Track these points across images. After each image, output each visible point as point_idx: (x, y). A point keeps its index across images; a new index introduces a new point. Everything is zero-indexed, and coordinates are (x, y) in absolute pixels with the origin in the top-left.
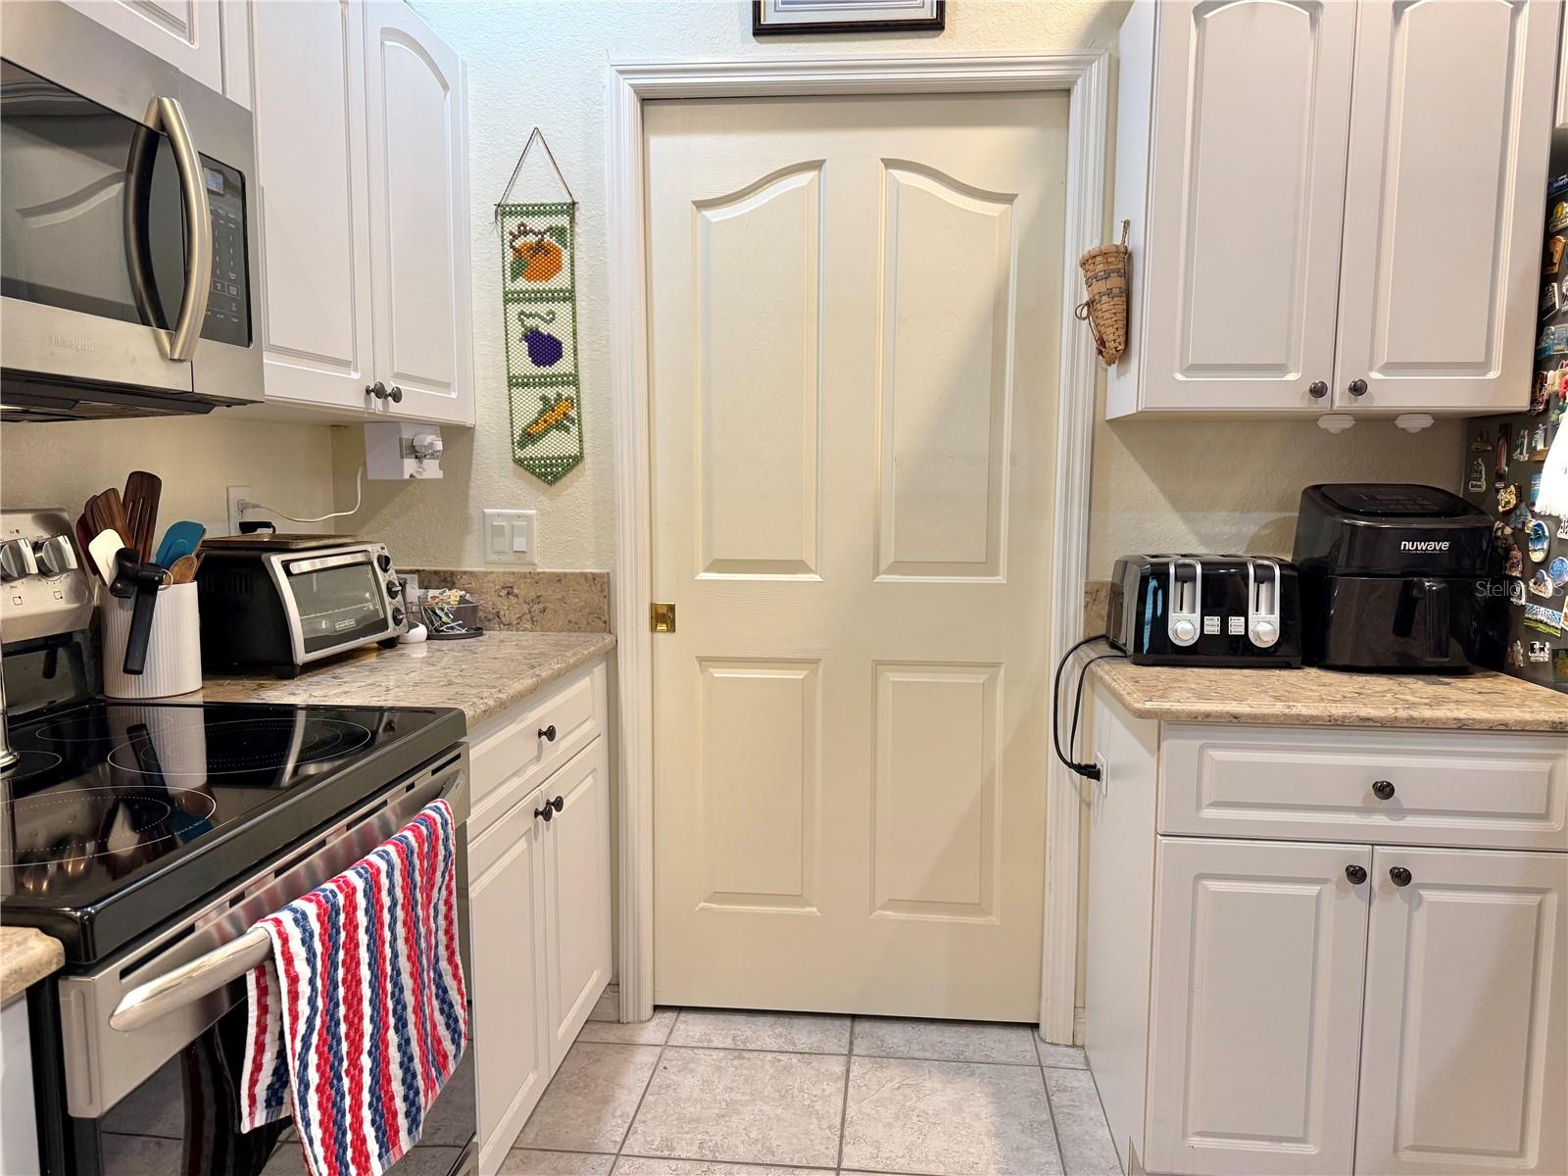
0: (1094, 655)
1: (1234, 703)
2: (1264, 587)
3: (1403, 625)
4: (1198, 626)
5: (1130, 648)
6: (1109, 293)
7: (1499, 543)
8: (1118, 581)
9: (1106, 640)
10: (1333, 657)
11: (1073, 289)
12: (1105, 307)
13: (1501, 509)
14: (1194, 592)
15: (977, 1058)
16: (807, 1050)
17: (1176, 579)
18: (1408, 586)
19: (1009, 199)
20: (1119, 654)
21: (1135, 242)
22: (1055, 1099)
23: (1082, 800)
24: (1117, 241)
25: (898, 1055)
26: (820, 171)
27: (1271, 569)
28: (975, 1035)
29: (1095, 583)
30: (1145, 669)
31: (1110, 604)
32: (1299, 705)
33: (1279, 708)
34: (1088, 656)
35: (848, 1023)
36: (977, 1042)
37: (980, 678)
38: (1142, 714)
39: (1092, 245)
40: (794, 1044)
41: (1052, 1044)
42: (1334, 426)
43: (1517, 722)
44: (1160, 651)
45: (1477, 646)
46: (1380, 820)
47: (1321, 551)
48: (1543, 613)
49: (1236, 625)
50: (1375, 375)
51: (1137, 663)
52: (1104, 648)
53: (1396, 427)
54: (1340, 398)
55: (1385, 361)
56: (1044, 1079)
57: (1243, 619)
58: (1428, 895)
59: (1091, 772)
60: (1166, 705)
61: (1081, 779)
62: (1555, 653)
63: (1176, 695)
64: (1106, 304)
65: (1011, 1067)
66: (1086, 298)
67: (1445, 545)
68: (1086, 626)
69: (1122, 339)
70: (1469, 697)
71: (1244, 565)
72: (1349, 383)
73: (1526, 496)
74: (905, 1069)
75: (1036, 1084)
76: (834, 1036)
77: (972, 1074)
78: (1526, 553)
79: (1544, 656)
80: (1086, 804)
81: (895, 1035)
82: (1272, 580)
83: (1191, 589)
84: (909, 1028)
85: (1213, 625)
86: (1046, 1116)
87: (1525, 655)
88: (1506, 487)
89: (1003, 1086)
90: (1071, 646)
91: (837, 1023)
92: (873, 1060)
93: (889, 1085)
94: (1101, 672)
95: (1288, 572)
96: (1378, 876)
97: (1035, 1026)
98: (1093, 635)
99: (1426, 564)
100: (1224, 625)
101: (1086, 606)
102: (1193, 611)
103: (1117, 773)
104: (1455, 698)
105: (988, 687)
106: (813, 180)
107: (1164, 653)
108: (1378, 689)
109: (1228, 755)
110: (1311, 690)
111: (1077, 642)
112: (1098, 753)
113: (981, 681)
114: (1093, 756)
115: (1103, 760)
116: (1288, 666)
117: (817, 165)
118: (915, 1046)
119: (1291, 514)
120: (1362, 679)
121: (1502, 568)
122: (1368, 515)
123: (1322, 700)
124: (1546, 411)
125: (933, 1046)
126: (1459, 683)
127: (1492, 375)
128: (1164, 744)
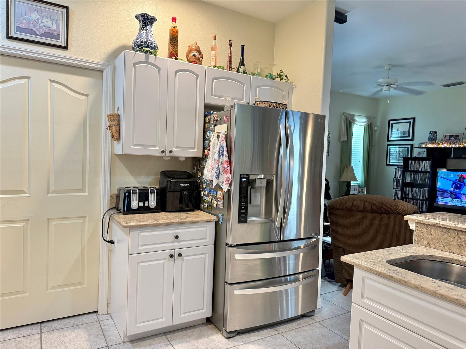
0: (113, 213)
1: (146, 222)
2: (152, 194)
3: (181, 202)
4: (138, 204)
5: (122, 210)
6: (115, 125)
7: (198, 183)
8: (118, 193)
9: (115, 208)
10: (167, 210)
11: (105, 122)
12: (114, 128)
13: (199, 177)
14: (137, 196)
15: (81, 324)
16: (26, 335)
17: (133, 193)
18: (181, 193)
19: (87, 95)
20: (119, 212)
21: (121, 113)
22: (103, 328)
23: (109, 250)
24: (116, 112)
25: (56, 329)
26: (29, 79)
27: (154, 190)
28: (79, 318)
29: (112, 194)
30: (126, 215)
31: (116, 199)
32: (160, 221)
33: (155, 222)
34: (111, 213)
35: (39, 325)
36: (80, 320)
37: (81, 221)
38: (125, 227)
39: (110, 112)
40: (22, 335)
41: (102, 315)
42: (167, 159)
43: (200, 220)
44: (128, 210)
45: (195, 205)
46: (176, 244)
47: (164, 185)
48: (206, 198)
49: (146, 204)
50: (174, 149)
51: (123, 214)
52: (115, 211)
53: (179, 159)
54: (167, 153)
55: (176, 146)
56: (100, 324)
57: (148, 202)
58: (185, 258)
59: (112, 242)
60: (131, 224)
61: (109, 244)
62: (208, 206)
63: (133, 221)
64: (114, 127)
65: (90, 324)
66: (108, 124)
67: (188, 185)
68: (110, 205)
69: (118, 136)
70: (192, 216)
71: (148, 190)
72: (169, 150)
73: (202, 174)
74: (59, 332)
75: (98, 325)
76: (35, 329)
77: (80, 328)
78: (203, 185)
79: (206, 206)
80: (110, 251)
81: (55, 324)
82: (154, 193)
83: (136, 196)
84: (59, 321)
85: (141, 204)
86: (101, 332)
87: (203, 206)
88: (199, 172)
89: (89, 328)
90: (106, 211)
91: (36, 326)
92: (49, 332)
93: (55, 337)
94: (115, 217)
95: (157, 191)
96: (176, 256)
97: (96, 312)
98: (112, 207)
99: (185, 189)
100: (144, 204)
101: (110, 200)
102: (137, 201)
103: (119, 241)
104: (190, 216)
105: (83, 224)
106: (27, 81)
107: (130, 211)
108: (176, 216)
109: (145, 234)
110: (162, 217)
111: (108, 209)
112: (114, 237)
113: (81, 222)
114: (112, 238)
115: (115, 238)
116: (158, 212)
117: (28, 78)
118: (62, 325)
119: (158, 177)
120: (173, 214)
121: (199, 188)
122: (174, 178)
123: (164, 219)
124: (205, 158)
125: (67, 324)
126: (191, 213)
127: (196, 150)
128: (130, 233)
